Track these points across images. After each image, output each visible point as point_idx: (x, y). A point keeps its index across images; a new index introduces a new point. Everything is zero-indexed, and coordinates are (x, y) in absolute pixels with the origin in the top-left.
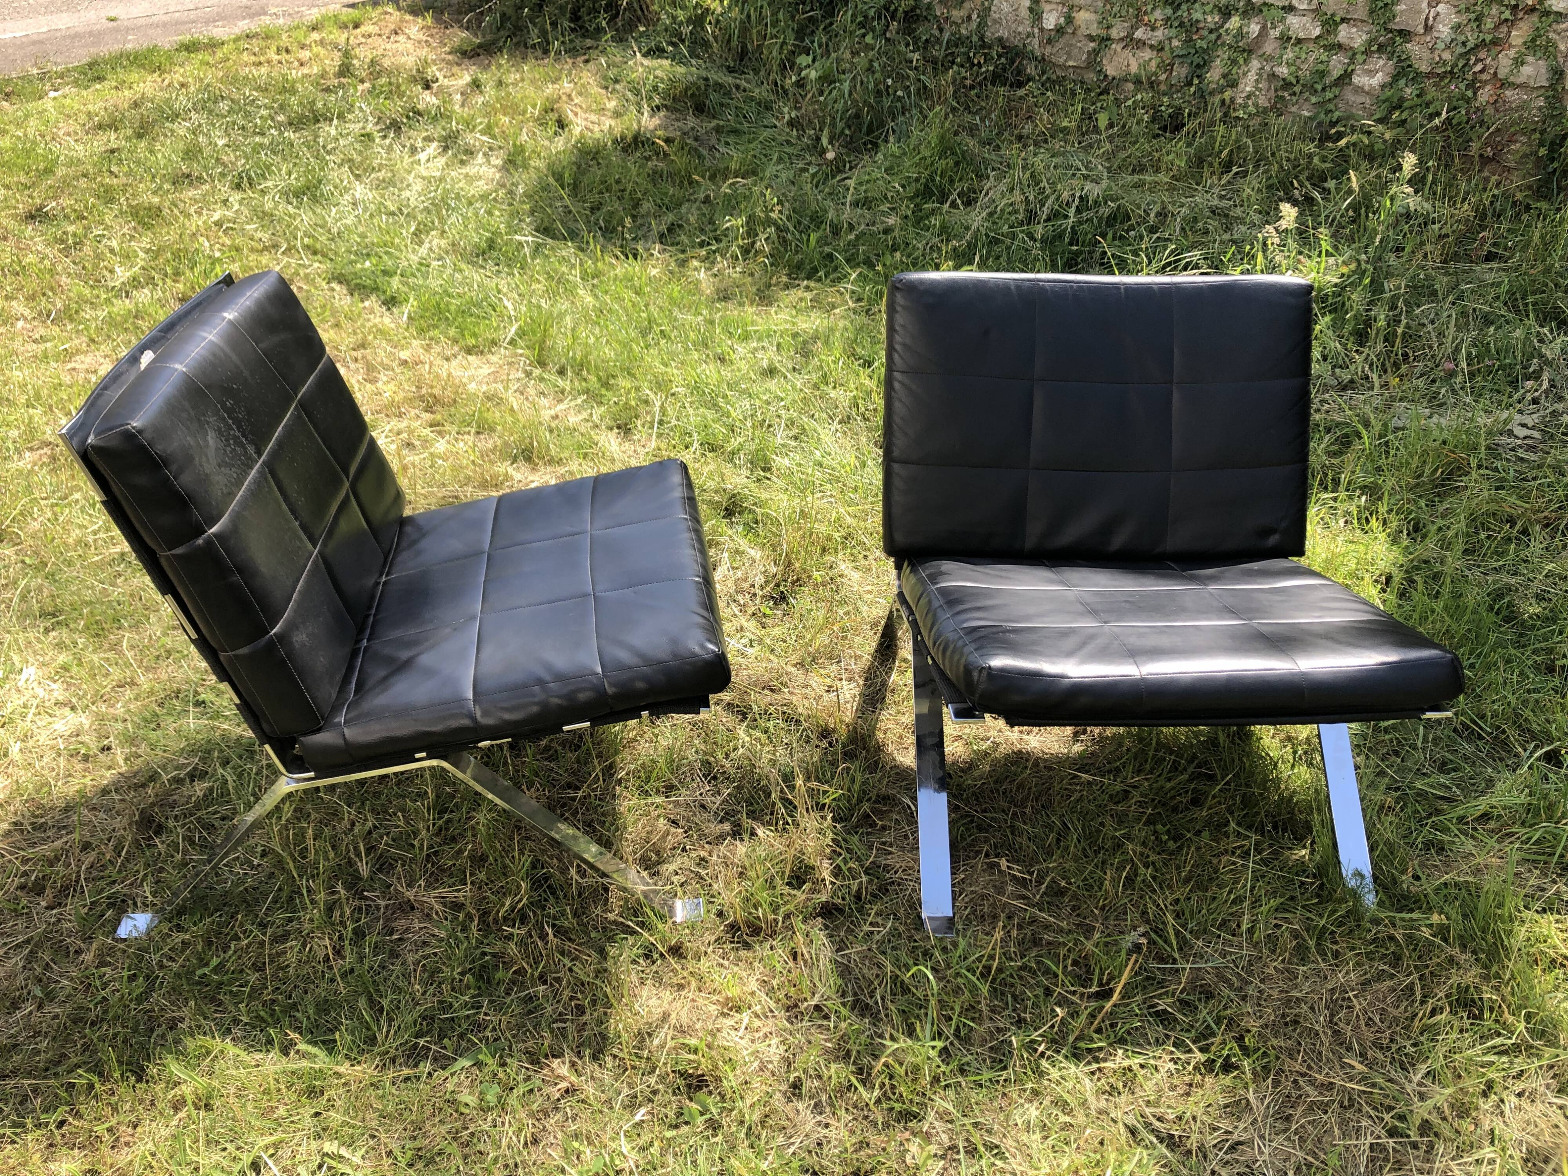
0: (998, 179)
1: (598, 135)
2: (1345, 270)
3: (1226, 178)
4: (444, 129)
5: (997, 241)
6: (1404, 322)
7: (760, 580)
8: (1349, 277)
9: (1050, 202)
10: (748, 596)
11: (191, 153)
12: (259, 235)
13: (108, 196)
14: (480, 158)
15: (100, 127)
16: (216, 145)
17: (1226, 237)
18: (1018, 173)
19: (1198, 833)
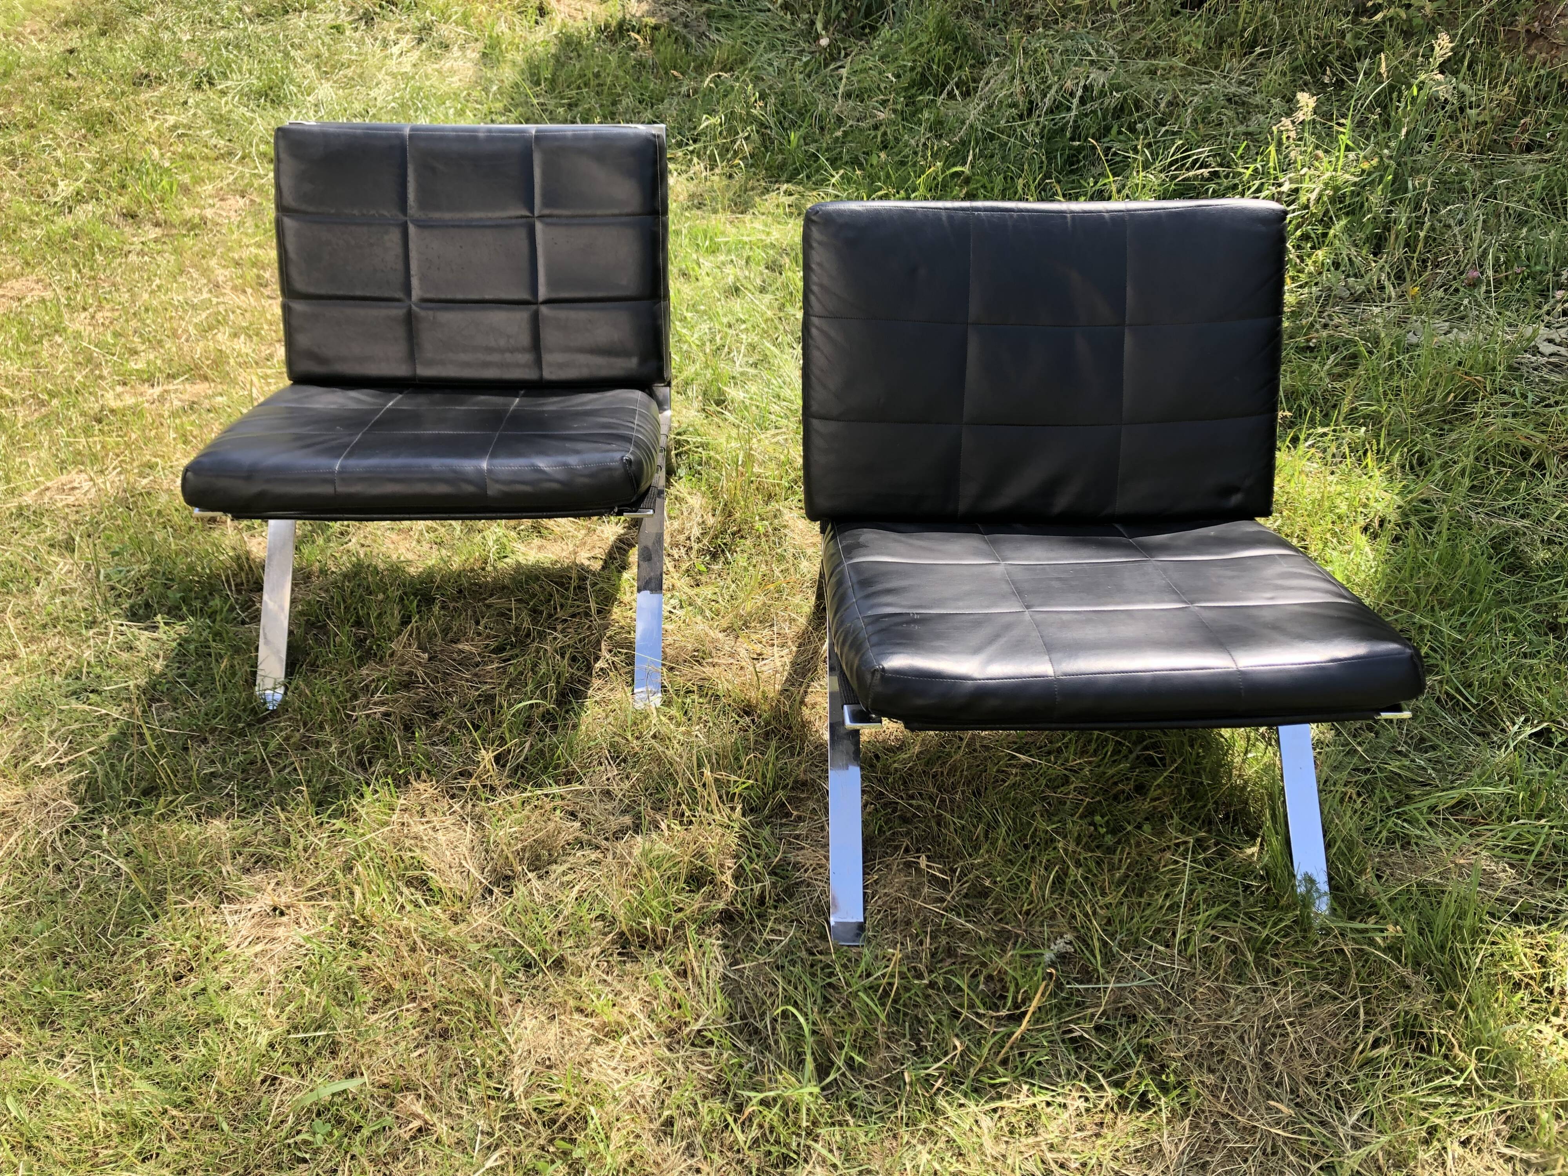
0: (1001, 65)
1: (580, 24)
2: (1366, 166)
3: (1245, 63)
4: (419, 20)
5: (992, 137)
6: (1427, 225)
7: (696, 532)
8: (1369, 174)
9: (1053, 91)
10: (683, 551)
11: (151, 51)
12: (214, 141)
13: (60, 102)
14: (455, 51)
15: (66, 23)
16: (180, 41)
17: (1241, 128)
18: (1019, 60)
19: (1139, 827)
